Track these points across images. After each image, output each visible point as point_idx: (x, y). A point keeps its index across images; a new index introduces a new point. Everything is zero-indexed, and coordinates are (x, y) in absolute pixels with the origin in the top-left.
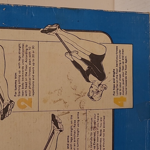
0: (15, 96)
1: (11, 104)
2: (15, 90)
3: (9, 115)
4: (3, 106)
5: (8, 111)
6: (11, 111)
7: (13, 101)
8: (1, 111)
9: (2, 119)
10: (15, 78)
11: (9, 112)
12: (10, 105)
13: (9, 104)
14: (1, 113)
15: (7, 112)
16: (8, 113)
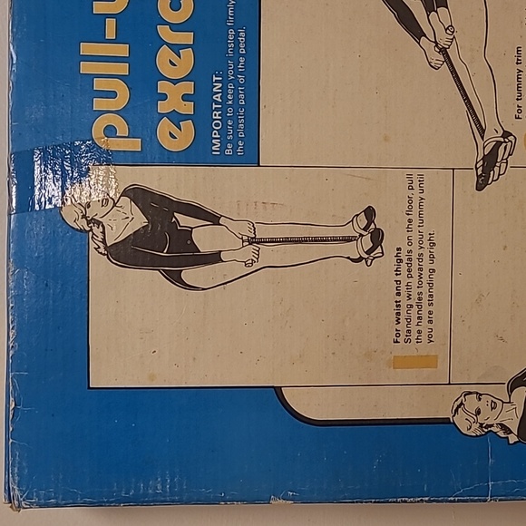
0: (519, 118)
1: (505, 142)
2: (518, 99)
3: (499, 175)
4: (484, 148)
5: (498, 164)
6: (507, 163)
7: (511, 135)
8: (477, 163)
9: (480, 188)
10: (517, 63)
11: (500, 167)
12: (504, 144)
13: (498, 144)
14: (477, 169)
15: (495, 166)
16: (496, 169)
